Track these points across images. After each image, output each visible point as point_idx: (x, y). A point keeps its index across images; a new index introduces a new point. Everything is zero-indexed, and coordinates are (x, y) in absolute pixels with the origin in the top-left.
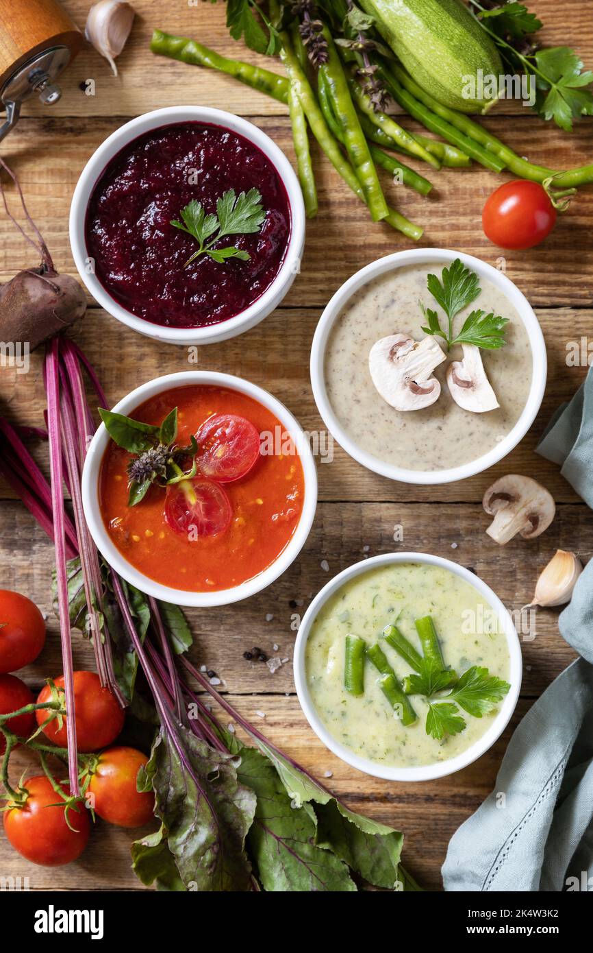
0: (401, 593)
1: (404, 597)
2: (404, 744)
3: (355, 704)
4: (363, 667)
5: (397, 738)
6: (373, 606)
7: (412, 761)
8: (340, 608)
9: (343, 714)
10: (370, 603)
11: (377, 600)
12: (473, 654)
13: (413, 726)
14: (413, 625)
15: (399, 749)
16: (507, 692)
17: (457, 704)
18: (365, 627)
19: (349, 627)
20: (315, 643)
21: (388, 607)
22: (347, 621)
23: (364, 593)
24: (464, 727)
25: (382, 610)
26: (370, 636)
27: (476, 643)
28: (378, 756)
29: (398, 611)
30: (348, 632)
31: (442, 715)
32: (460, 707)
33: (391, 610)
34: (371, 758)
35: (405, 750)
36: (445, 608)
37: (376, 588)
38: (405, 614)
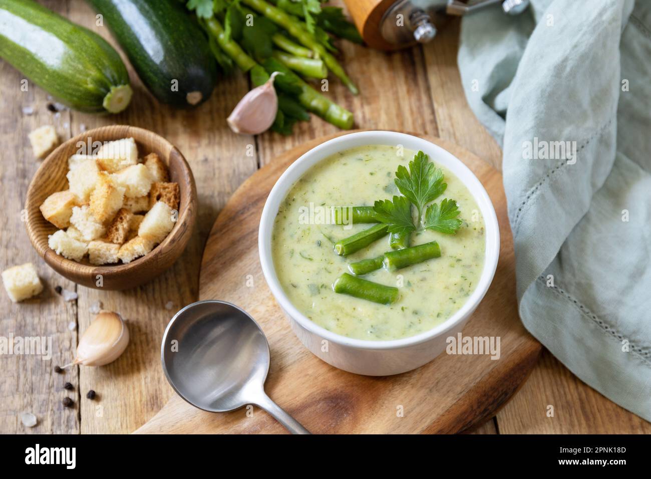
0: (304, 231)
1: (309, 229)
2: (459, 260)
3: (410, 300)
4: (371, 283)
5: (452, 266)
6: (311, 259)
7: (478, 258)
8: (303, 292)
9: (416, 313)
10: (307, 262)
11: (306, 255)
12: (382, 180)
14: (340, 228)
15: (465, 266)
16: (427, 157)
17: (429, 204)
18: (330, 272)
19: (325, 287)
21: (315, 246)
22: (318, 289)
23: (295, 265)
24: (453, 204)
25: (316, 253)
26: (340, 269)
27: (372, 174)
28: (466, 288)
29: (321, 238)
30: (330, 289)
31: (437, 219)
32: (433, 203)
33: (320, 244)
34: (467, 295)
35: (466, 261)
36: (330, 194)
37: (292, 253)
38: (327, 232)
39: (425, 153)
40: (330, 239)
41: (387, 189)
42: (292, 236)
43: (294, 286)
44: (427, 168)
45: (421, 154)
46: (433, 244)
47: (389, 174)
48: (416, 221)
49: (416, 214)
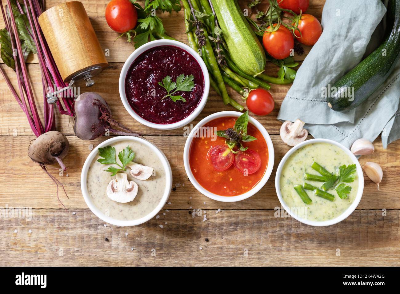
0: (300, 162)
1: (302, 162)
2: (336, 207)
3: (312, 207)
4: (306, 194)
5: (333, 207)
6: (295, 172)
7: (342, 210)
8: (285, 180)
9: (311, 212)
10: (293, 172)
11: (295, 169)
12: (336, 163)
13: (335, 200)
14: (311, 169)
15: (336, 210)
16: (356, 167)
17: (343, 183)
19: (292, 184)
20: (285, 197)
21: (300, 169)
22: (290, 183)
23: (289, 170)
24: (351, 188)
25: (298, 171)
26: (301, 182)
27: (335, 159)
28: (331, 217)
29: (304, 168)
30: (293, 185)
31: (341, 189)
32: (345, 183)
33: (301, 169)
34: (329, 219)
35: (338, 209)
36: (317, 155)
37: (292, 165)
38: (306, 167)
39: (357, 166)
40: (306, 170)
41: (335, 168)
42: (296, 160)
43: (284, 176)
44: (353, 170)
45: (355, 165)
46: (333, 196)
47: (340, 163)
48: (335, 184)
49: (337, 182)
